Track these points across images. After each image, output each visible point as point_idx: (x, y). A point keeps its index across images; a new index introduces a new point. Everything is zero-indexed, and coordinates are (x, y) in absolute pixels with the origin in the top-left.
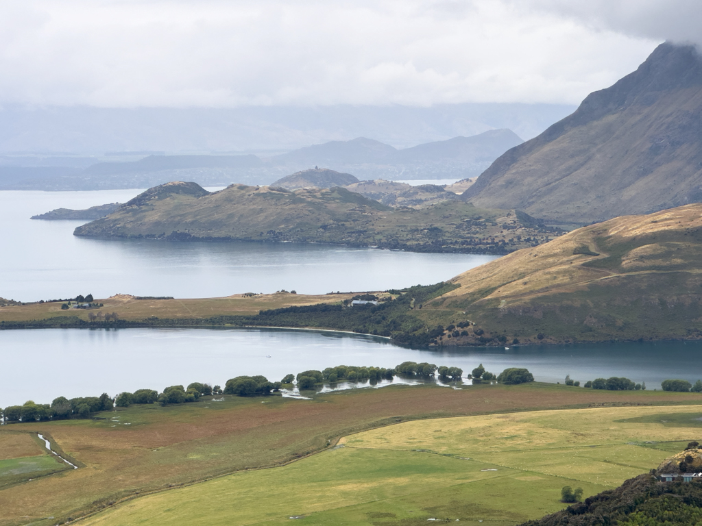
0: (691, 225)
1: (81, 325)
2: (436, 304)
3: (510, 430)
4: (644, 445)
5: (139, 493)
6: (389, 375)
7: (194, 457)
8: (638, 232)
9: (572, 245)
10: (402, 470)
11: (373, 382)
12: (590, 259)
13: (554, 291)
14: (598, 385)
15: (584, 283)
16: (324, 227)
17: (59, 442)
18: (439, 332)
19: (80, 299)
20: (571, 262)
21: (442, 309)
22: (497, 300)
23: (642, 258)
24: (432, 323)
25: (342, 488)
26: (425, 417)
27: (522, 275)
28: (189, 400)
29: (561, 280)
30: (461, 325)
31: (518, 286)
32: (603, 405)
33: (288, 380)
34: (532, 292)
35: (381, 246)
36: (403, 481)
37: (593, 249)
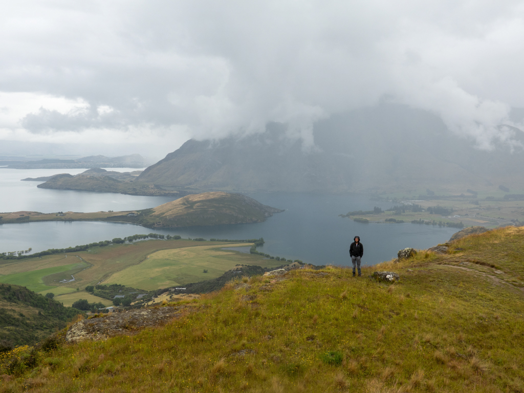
0: (208, 198)
1: (62, 220)
2: (151, 216)
3: (183, 253)
4: (213, 257)
5: (112, 273)
6: (147, 237)
7: (118, 262)
8: (196, 200)
9: (181, 202)
10: (166, 265)
11: (144, 238)
12: (186, 206)
13: (179, 214)
14: (196, 240)
15: (186, 212)
16: (106, 187)
17: (84, 258)
18: (154, 224)
19: (59, 213)
20: (181, 207)
21: (152, 218)
22: (166, 216)
23: (198, 206)
24: (151, 221)
25: (156, 270)
26: (163, 249)
27: (171, 210)
28: (106, 245)
29: (180, 211)
30: (159, 222)
31: (170, 213)
32: (200, 245)
33: (125, 238)
34: (174, 214)
35: (122, 193)
36: (168, 268)
37: (186, 204)
